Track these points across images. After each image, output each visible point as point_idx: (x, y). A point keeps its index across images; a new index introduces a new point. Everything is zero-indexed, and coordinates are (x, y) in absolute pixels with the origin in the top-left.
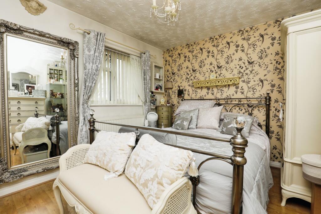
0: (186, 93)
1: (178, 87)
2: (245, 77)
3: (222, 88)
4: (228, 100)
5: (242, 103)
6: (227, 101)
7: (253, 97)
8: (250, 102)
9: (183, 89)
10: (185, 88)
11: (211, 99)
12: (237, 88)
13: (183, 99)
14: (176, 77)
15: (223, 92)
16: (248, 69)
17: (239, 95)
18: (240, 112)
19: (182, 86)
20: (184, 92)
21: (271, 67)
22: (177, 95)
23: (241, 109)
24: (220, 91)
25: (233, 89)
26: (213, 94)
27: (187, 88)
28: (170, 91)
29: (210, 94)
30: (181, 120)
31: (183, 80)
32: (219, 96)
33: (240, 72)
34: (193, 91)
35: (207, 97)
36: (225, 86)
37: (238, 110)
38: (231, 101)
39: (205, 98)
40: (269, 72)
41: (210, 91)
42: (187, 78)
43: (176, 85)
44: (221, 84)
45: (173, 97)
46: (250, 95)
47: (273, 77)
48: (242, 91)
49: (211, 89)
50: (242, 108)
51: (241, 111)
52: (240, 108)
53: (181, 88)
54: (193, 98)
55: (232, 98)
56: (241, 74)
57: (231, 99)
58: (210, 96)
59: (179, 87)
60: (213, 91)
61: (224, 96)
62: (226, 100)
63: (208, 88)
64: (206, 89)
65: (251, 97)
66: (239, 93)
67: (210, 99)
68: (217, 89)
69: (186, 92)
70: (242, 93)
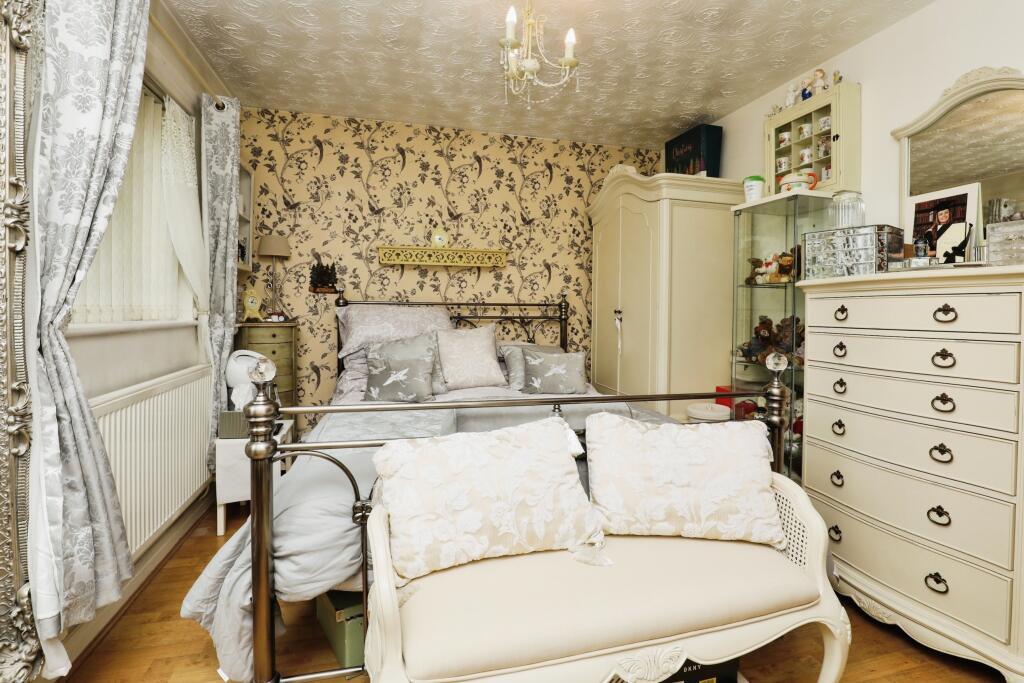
0: (347, 279)
1: (311, 257)
2: (516, 254)
3: (460, 275)
4: (478, 307)
5: (509, 314)
6: (475, 309)
7: (533, 302)
8: (525, 312)
9: (333, 265)
10: (342, 263)
11: (432, 305)
12: (498, 277)
13: (339, 299)
14: (305, 221)
15: (463, 284)
16: (522, 234)
17: (502, 297)
18: (506, 336)
19: (329, 256)
20: (338, 276)
21: (565, 240)
22: (307, 285)
23: (507, 330)
24: (455, 281)
25: (488, 279)
26: (436, 288)
27: (349, 262)
28: (279, 268)
29: (428, 289)
30: (405, 371)
31: (333, 235)
32: (453, 295)
33: (505, 240)
34: (372, 274)
35: (420, 297)
36: (470, 269)
37: (502, 333)
38: (485, 310)
39: (412, 299)
40: (561, 248)
41: (427, 280)
42: (349, 231)
43: (306, 248)
44: (435, 264)
45: (288, 288)
46: (525, 297)
47: (567, 261)
48: (509, 286)
49: (430, 274)
50: (510, 326)
51: (507, 333)
52: (504, 328)
53: (326, 262)
54: (372, 298)
55: (486, 302)
56: (508, 245)
57: (484, 304)
58: (428, 294)
59: (317, 256)
60: (436, 279)
61: (467, 297)
62: (473, 307)
63: (423, 272)
64: (417, 272)
65: (527, 302)
66: (502, 291)
67: (427, 305)
68: (449, 274)
69: (346, 277)
70: (510, 291)
